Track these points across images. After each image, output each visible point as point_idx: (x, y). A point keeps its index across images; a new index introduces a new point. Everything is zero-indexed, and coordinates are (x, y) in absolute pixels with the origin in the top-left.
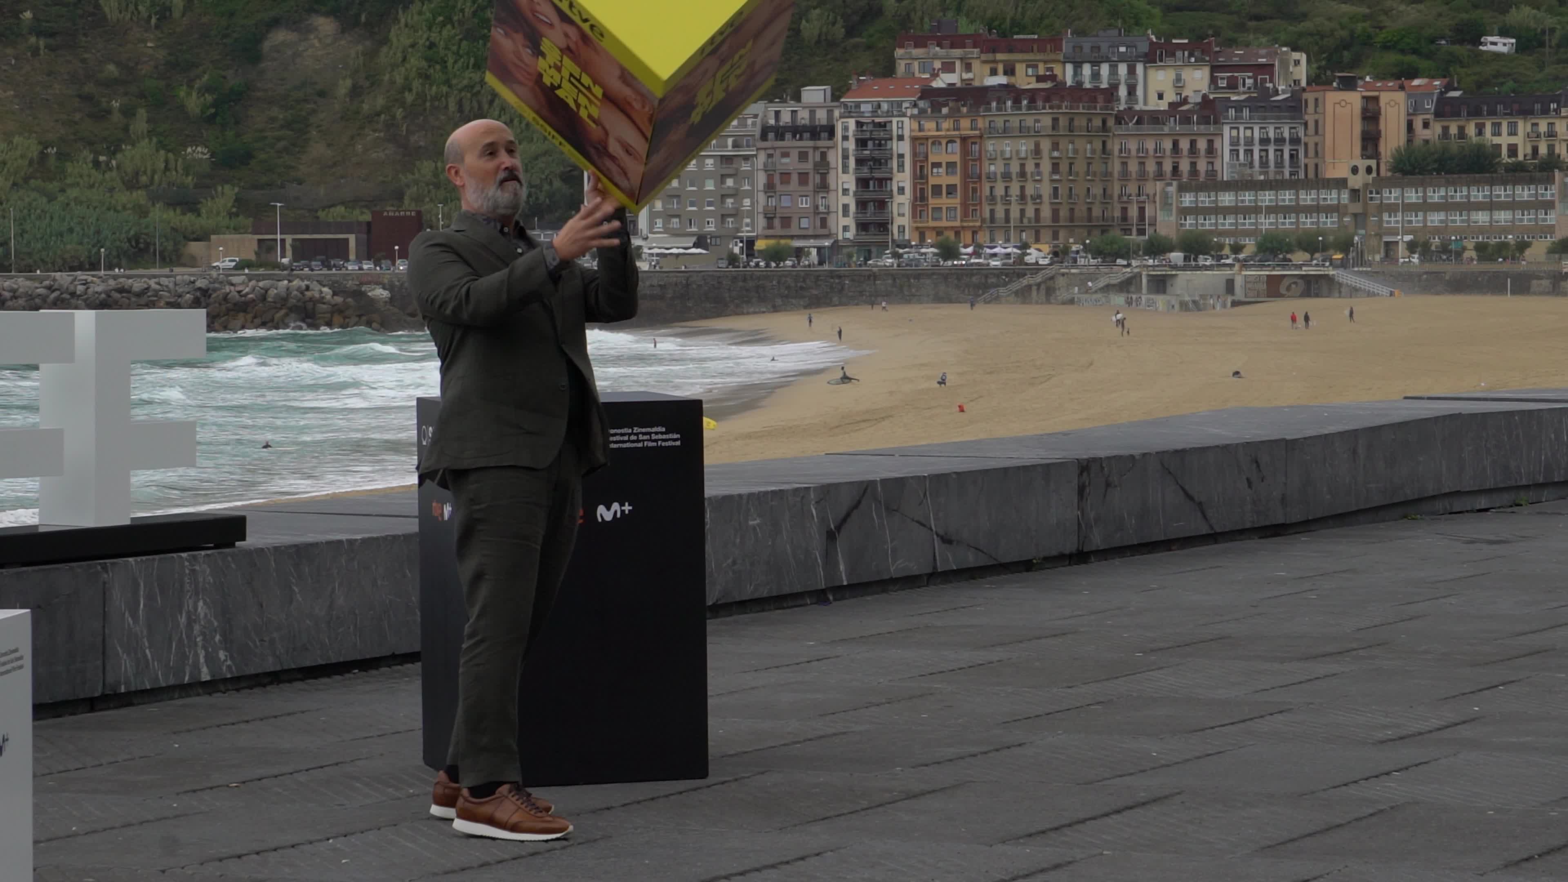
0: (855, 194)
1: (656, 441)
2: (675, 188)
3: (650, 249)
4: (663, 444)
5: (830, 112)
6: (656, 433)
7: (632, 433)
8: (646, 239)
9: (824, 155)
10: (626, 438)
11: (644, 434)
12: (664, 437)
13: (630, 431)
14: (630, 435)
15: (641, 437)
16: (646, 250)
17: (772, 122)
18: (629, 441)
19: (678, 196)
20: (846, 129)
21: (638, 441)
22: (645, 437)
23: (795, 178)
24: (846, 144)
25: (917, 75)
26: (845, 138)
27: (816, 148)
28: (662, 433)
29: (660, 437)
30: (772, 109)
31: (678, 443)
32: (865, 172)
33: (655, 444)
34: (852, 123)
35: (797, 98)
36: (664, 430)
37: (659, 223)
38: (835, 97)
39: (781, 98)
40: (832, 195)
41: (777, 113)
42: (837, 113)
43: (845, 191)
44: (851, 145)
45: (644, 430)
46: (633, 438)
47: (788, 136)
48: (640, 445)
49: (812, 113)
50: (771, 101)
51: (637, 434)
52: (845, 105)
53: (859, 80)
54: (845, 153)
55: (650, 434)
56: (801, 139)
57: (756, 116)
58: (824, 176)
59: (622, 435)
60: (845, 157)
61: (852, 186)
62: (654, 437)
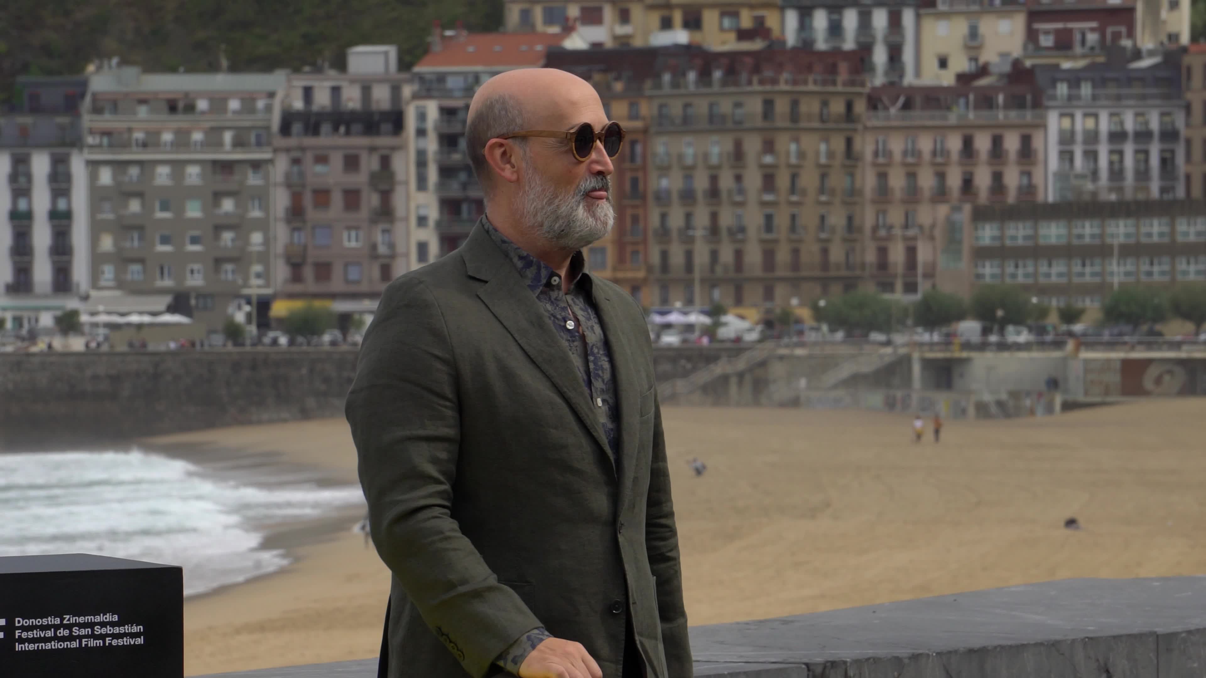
0: (439, 224)
1: (102, 637)
2: (134, 215)
3: (93, 314)
4: (114, 642)
5: (396, 90)
6: (103, 624)
7: (62, 626)
8: (85, 298)
9: (385, 162)
10: (50, 634)
11: (81, 626)
12: (117, 630)
13: (58, 621)
14: (57, 627)
15: (76, 631)
16: (84, 318)
17: (298, 104)
18: (56, 638)
19: (140, 228)
20: (422, 116)
21: (71, 638)
22: (83, 632)
23: (337, 199)
24: (423, 143)
25: (540, 26)
26: (421, 132)
27: (372, 149)
28: (113, 624)
29: (108, 630)
30: (300, 82)
31: (140, 641)
32: (455, 190)
33: (99, 642)
34: (432, 109)
35: (341, 64)
36: (116, 618)
37: (108, 272)
38: (405, 65)
39: (313, 64)
40: (399, 228)
41: (308, 93)
42: (407, 91)
43: (422, 221)
44: (432, 145)
45: (81, 620)
46: (63, 632)
47: (326, 128)
48: (75, 644)
49: (366, 90)
50: (297, 70)
51: (69, 627)
52: (421, 78)
53: (444, 38)
54: (421, 155)
55: (91, 625)
56: (348, 133)
57: (271, 95)
58: (386, 195)
59: (47, 627)
60: (421, 163)
61: (433, 213)
62: (98, 630)
